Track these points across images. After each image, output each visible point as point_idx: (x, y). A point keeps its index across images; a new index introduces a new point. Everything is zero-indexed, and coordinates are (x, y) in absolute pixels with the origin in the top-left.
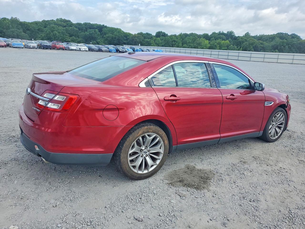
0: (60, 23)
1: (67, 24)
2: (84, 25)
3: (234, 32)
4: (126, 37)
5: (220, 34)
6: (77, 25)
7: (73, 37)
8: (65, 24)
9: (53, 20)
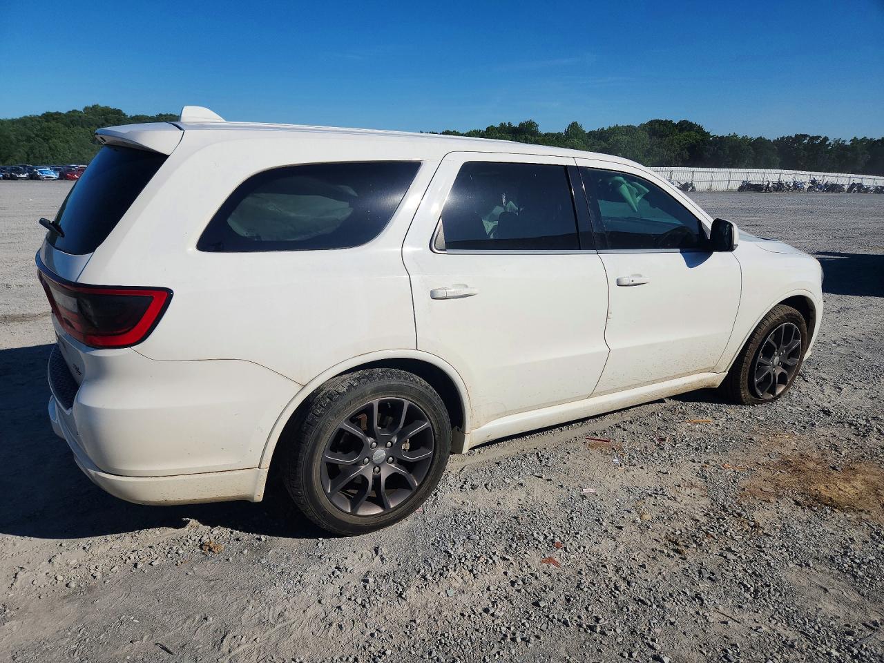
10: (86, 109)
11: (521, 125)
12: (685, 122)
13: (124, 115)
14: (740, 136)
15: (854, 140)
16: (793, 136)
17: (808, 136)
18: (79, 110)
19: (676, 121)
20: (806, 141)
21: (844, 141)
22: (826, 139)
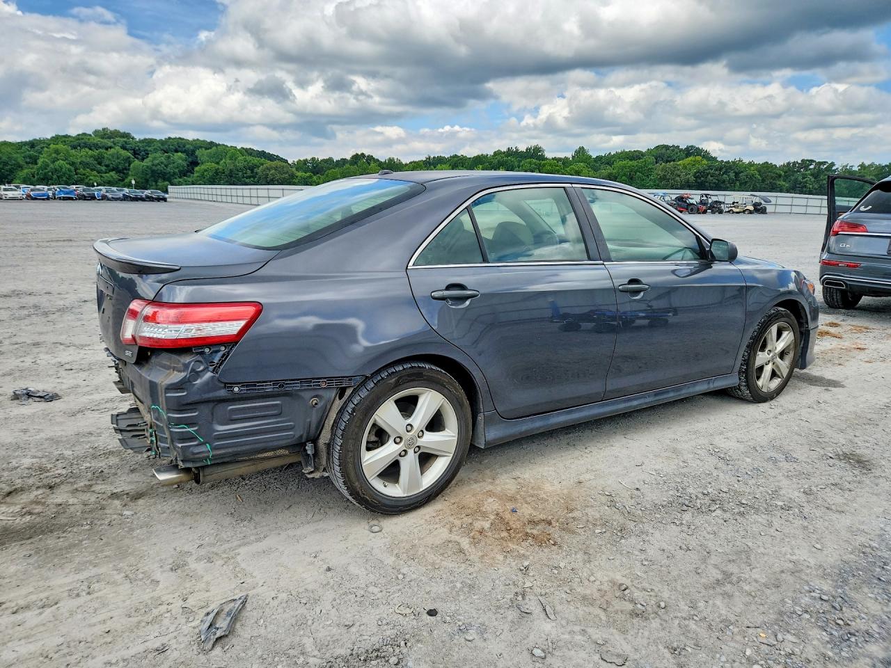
0: (97, 140)
1: (115, 144)
2: (160, 145)
3: (544, 148)
4: (252, 172)
5: (510, 153)
6: (140, 145)
7: (113, 173)
8: (109, 143)
9: (84, 134)
10: (96, 132)
11: (527, 149)
12: (692, 146)
13: (133, 138)
14: (746, 161)
15: (862, 166)
16: (800, 162)
17: (815, 161)
18: (88, 133)
19: (683, 147)
20: (812, 167)
21: (852, 166)
22: (833, 164)
